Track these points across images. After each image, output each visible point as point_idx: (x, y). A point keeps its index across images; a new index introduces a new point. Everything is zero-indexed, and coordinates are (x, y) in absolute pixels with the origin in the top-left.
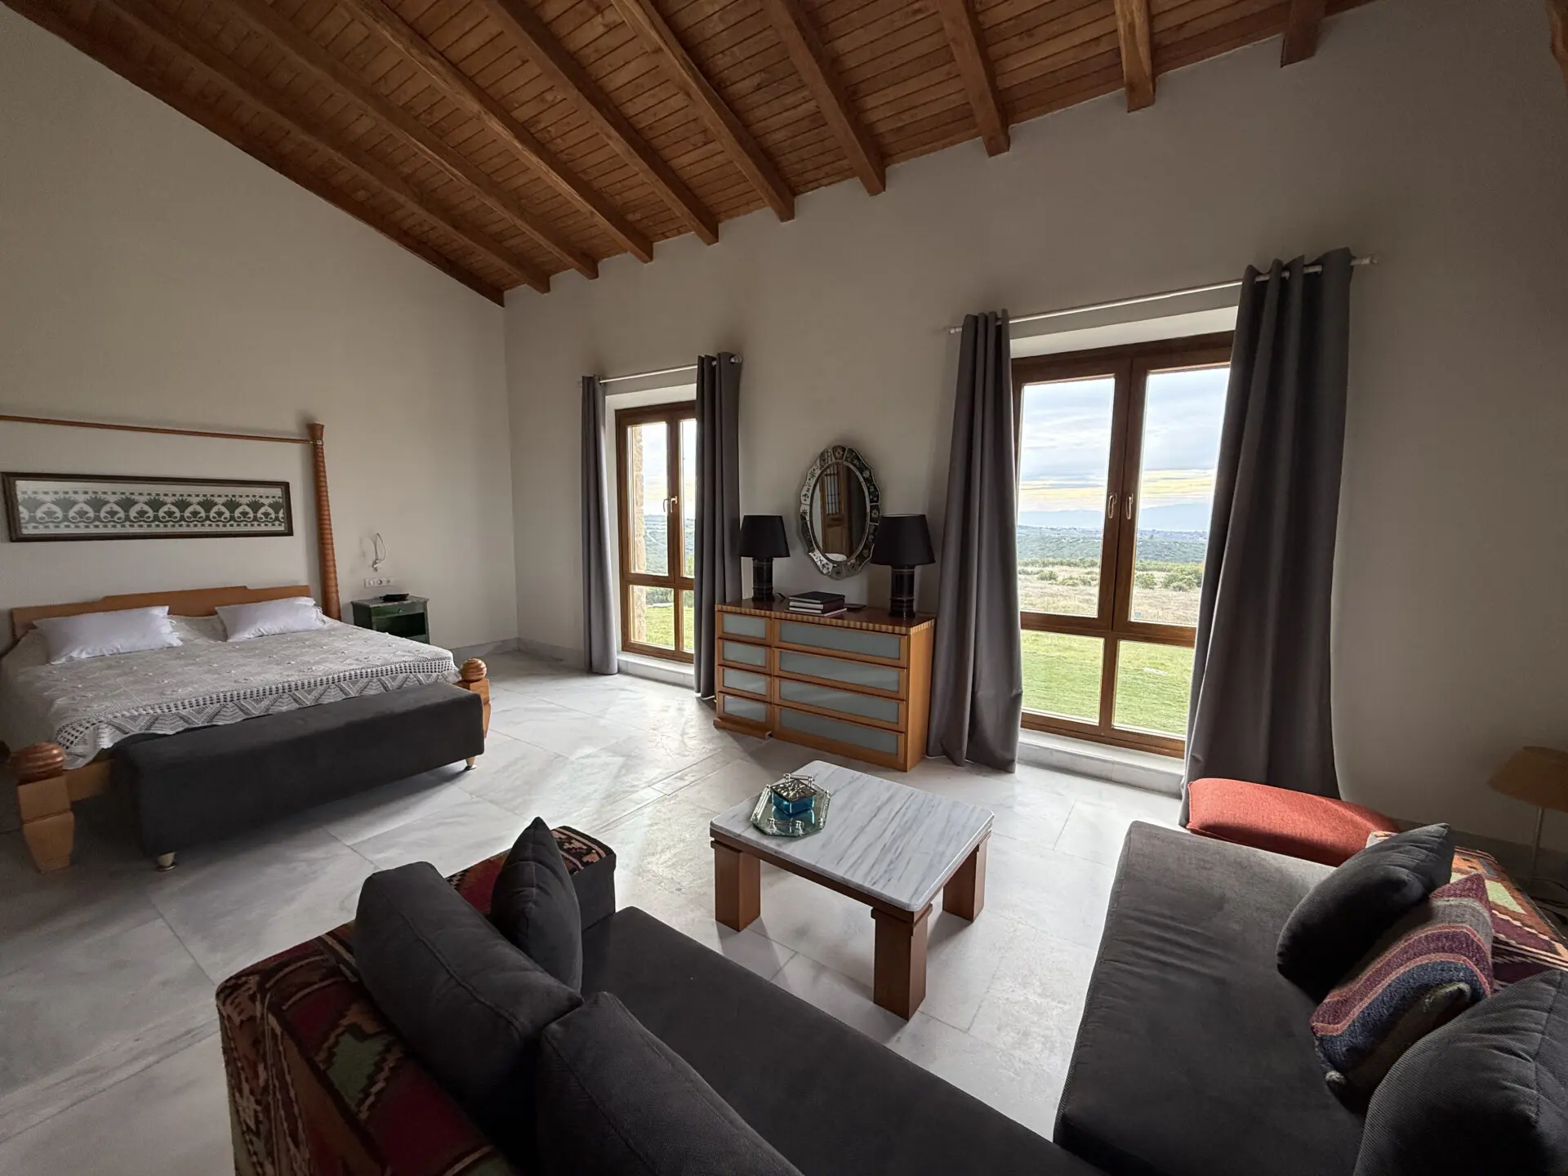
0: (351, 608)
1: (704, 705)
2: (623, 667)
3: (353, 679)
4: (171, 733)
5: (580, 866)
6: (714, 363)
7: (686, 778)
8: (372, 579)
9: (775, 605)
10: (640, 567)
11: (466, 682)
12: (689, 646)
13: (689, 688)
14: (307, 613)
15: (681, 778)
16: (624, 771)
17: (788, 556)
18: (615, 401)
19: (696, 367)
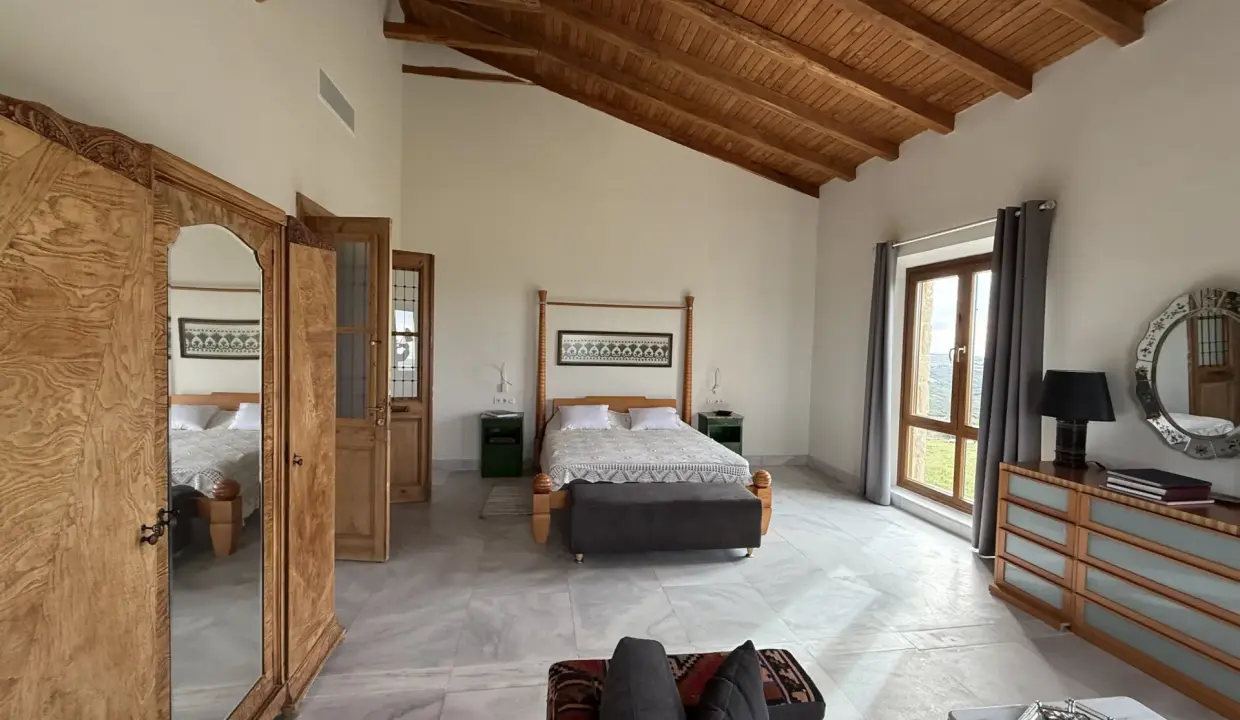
0: (697, 418)
1: (981, 563)
2: (896, 501)
3: (684, 469)
4: (593, 482)
5: (788, 700)
6: (1018, 213)
7: (943, 639)
8: (713, 398)
9: (1087, 476)
10: (922, 408)
11: (755, 487)
12: (969, 496)
13: (967, 539)
14: (671, 418)
15: (938, 637)
16: (875, 607)
17: (1113, 419)
18: (906, 261)
19: (995, 220)
